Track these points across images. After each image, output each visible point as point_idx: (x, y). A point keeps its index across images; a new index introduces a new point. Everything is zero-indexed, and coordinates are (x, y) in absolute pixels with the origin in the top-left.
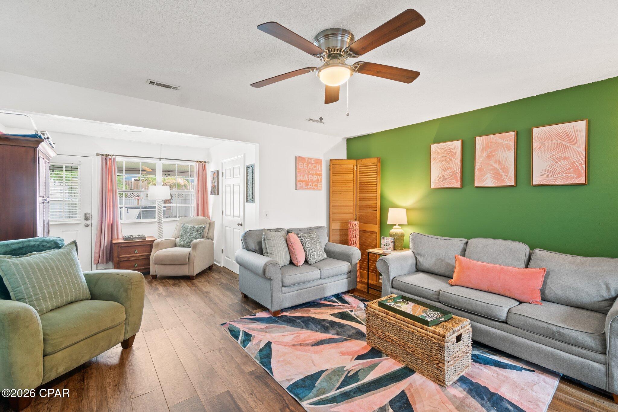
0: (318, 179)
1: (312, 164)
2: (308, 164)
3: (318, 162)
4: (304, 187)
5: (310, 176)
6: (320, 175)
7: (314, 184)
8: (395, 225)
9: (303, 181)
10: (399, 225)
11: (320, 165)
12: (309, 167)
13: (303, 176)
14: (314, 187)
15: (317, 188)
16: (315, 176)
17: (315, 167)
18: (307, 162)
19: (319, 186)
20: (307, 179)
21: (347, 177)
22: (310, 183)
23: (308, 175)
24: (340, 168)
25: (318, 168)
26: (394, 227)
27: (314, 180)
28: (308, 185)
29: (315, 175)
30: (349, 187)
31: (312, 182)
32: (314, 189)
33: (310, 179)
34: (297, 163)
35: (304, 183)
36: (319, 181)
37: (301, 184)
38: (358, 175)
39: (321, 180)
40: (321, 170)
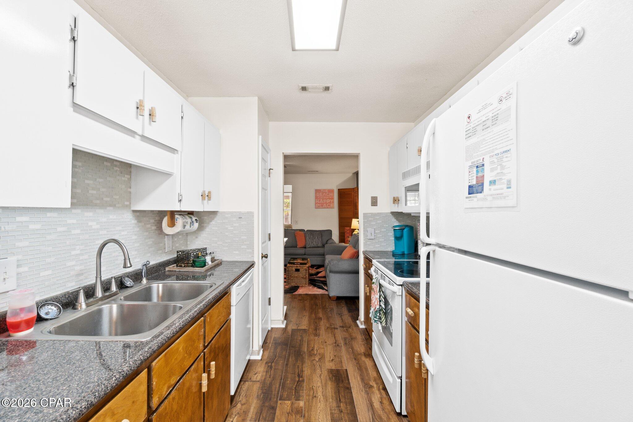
0: (331, 202)
1: (326, 193)
2: (323, 193)
3: (332, 191)
4: (320, 207)
5: (324, 200)
6: (333, 198)
7: (327, 205)
8: (356, 229)
9: (319, 203)
11: (332, 193)
13: (320, 201)
14: (328, 207)
15: (330, 207)
17: (329, 194)
19: (331, 205)
20: (322, 202)
21: (349, 199)
22: (325, 204)
23: (323, 199)
24: (344, 194)
25: (331, 195)
26: (355, 231)
27: (327, 202)
28: (323, 206)
30: (350, 206)
31: (326, 203)
32: (327, 208)
33: (324, 202)
34: (316, 193)
35: (320, 204)
36: (332, 202)
37: (318, 205)
38: (354, 198)
39: (333, 202)
40: (333, 196)
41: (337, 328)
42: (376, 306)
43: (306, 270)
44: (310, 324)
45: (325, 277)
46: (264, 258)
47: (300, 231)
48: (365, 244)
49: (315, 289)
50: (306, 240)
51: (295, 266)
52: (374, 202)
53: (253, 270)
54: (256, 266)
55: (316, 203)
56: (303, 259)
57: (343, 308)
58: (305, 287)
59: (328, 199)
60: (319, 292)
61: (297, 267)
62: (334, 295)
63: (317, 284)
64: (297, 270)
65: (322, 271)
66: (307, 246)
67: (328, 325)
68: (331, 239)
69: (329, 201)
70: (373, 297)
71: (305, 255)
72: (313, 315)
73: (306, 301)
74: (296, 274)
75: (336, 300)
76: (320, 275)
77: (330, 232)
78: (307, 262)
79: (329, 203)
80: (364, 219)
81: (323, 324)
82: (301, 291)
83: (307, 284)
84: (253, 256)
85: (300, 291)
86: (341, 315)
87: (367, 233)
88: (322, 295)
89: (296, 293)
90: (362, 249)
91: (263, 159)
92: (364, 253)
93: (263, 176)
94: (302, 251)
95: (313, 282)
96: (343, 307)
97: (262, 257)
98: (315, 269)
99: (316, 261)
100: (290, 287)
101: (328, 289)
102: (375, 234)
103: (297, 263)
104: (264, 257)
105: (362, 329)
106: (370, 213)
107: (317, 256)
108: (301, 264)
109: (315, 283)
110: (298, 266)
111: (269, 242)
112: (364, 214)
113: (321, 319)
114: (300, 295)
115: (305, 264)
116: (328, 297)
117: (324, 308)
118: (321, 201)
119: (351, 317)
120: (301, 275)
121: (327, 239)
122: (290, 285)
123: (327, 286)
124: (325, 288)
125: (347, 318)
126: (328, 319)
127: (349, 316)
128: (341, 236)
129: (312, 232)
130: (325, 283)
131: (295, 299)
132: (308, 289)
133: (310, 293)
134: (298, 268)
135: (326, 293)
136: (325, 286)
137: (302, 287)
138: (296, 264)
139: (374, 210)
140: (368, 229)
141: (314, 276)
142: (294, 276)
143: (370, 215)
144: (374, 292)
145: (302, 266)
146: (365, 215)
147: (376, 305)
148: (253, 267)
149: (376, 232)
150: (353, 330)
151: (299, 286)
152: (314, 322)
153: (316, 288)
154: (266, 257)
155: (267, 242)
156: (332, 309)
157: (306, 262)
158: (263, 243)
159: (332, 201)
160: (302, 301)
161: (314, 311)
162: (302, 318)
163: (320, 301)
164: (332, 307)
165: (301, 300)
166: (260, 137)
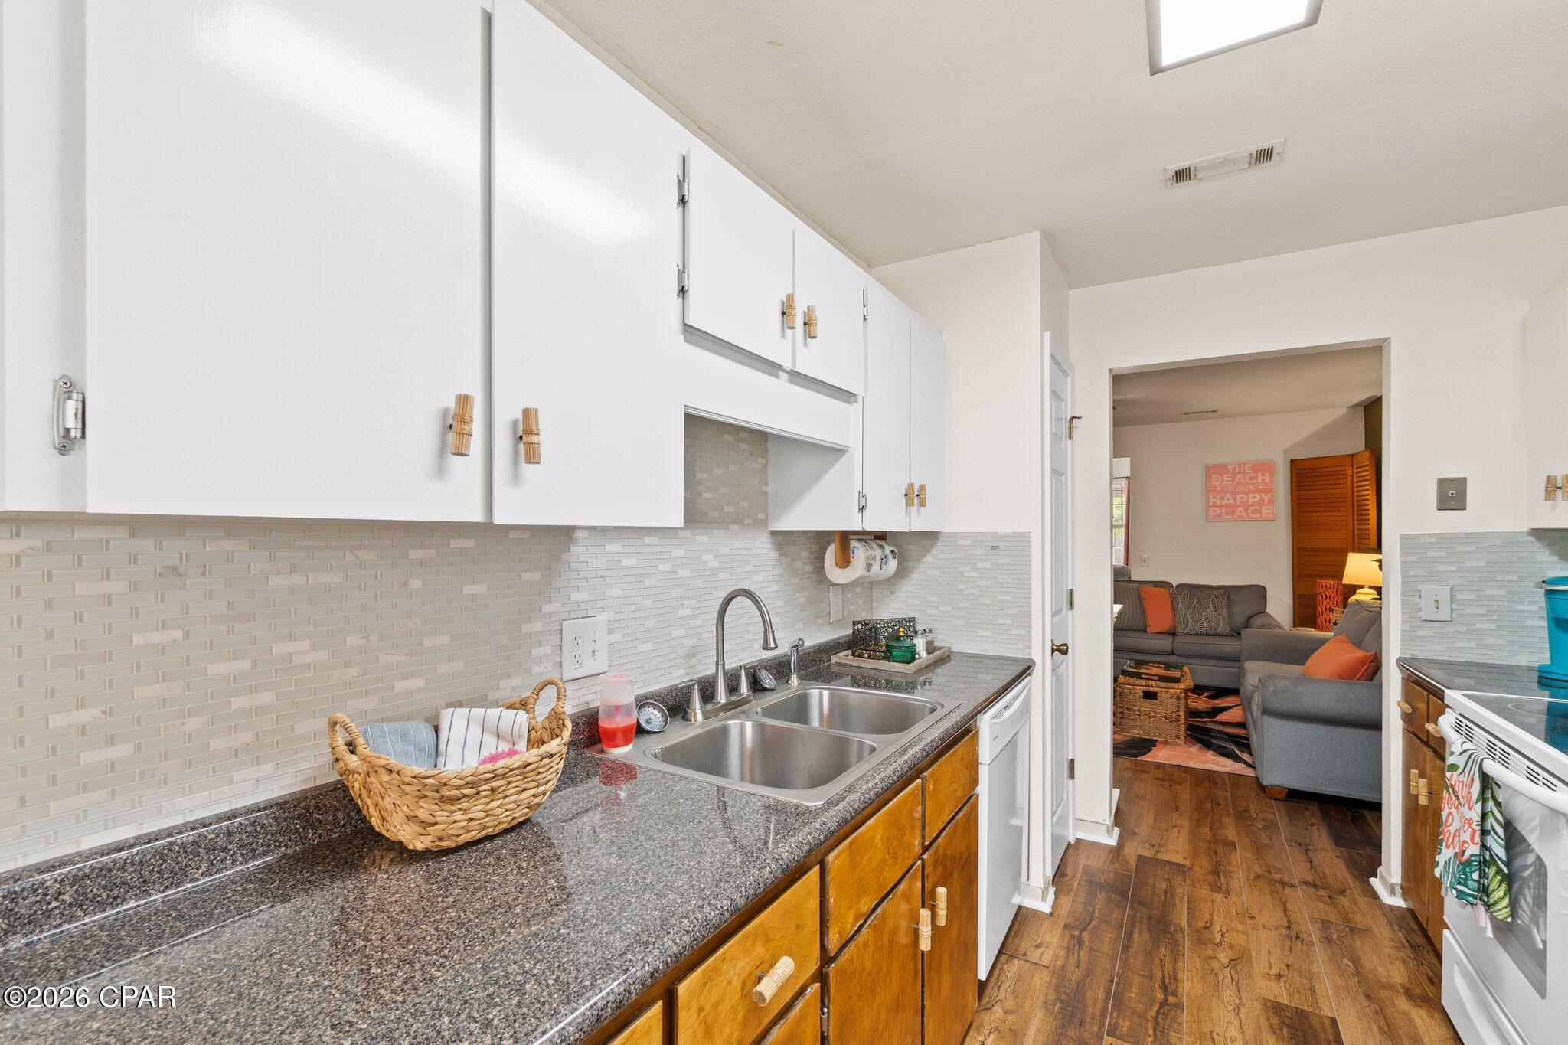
0: (1262, 500)
1: (1244, 474)
2: (1234, 475)
3: (1268, 468)
4: (1225, 517)
5: (1238, 496)
6: (1269, 490)
7: (1250, 510)
8: (1362, 587)
9: (1220, 507)
10: (1370, 587)
11: (1267, 475)
12: (1237, 479)
13: (1222, 498)
14: (1251, 515)
15: (1258, 515)
16: (1251, 495)
17: (1256, 477)
18: (1231, 471)
19: (1264, 511)
20: (1232, 501)
21: (1332, 491)
22: (1241, 509)
23: (1234, 494)
24: (1315, 474)
25: (1263, 479)
26: (1358, 590)
27: (1250, 502)
28: (1233, 513)
29: (1255, 492)
30: (1339, 511)
31: (1246, 506)
32: (1250, 520)
33: (1238, 503)
34: (1209, 476)
35: (1223, 510)
36: (1266, 503)
37: (1216, 511)
38: (1355, 485)
39: (1271, 502)
40: (1271, 480)
41: (1292, 886)
42: (1466, 845)
43: (1178, 698)
44: (1195, 852)
45: (1242, 725)
46: (1056, 653)
47: (1155, 586)
48: (1408, 637)
49: (1210, 755)
50: (1174, 610)
51: (1144, 683)
52: (1452, 494)
53: (1029, 682)
54: (1037, 671)
55: (1208, 507)
56: (1168, 666)
57: (1315, 828)
58: (1174, 744)
59: (1251, 492)
60: (1224, 766)
61: (1148, 686)
62: (1277, 783)
63: (1215, 741)
64: (1149, 696)
65: (1230, 708)
66: (1179, 630)
67: (1257, 869)
68: (1263, 612)
69: (1253, 497)
70: (1450, 814)
71: (1173, 654)
72: (1206, 831)
73: (1179, 787)
74: (1147, 706)
75: (1286, 800)
76: (1223, 717)
77: (1259, 593)
78: (1182, 676)
79: (1254, 504)
80: (1402, 554)
81: (1241, 864)
82: (1159, 755)
83: (1182, 737)
84: (1029, 647)
85: (1161, 754)
86: (1306, 848)
87: (1417, 599)
88: (1234, 777)
89: (1147, 758)
90: (1393, 650)
91: (1054, 393)
92: (1402, 663)
93: (1055, 437)
94: (1165, 643)
95: (1200, 734)
96: (1312, 825)
97: (1053, 651)
98: (1205, 697)
99: (1214, 674)
100: (1127, 740)
101: (1253, 761)
102: (1454, 606)
103: (1150, 677)
104: (1058, 650)
105: (1392, 908)
106: (1430, 535)
107: (1212, 662)
108: (1162, 679)
109: (1205, 738)
110: (1154, 683)
111: (1070, 612)
112: (1403, 537)
113: (1233, 845)
114: (1159, 766)
115: (1177, 680)
116: (1254, 785)
117: (1242, 816)
118: (1229, 499)
119: (1345, 860)
120: (1161, 711)
121: (1248, 613)
122: (1129, 733)
123: (1251, 754)
124: (1245, 757)
125: (1332, 861)
126: (1259, 850)
127: (1338, 857)
128: (1300, 605)
129: (1195, 591)
130: (1244, 744)
131: (1144, 776)
132: (1186, 752)
133: (1191, 764)
134: (1152, 689)
135: (1250, 772)
136: (1243, 752)
137: (1165, 743)
138: (1147, 679)
139: (1452, 522)
140: (1423, 588)
141: (1203, 718)
142: (1139, 711)
143: (1433, 540)
144: (1457, 797)
145: (1164, 684)
146: (1408, 542)
147: (1465, 842)
148: (1028, 675)
149: (1460, 597)
150: (1355, 902)
151: (1156, 741)
152: (1209, 849)
153: (1211, 752)
154: (1065, 653)
155: (1064, 613)
156: (1271, 826)
157: (1177, 674)
158: (1054, 615)
159: (1266, 498)
160: (1166, 783)
161: (1209, 819)
162: (1167, 831)
163: (1228, 795)
164: (1271, 817)
165: (1163, 780)
166: (1047, 335)
